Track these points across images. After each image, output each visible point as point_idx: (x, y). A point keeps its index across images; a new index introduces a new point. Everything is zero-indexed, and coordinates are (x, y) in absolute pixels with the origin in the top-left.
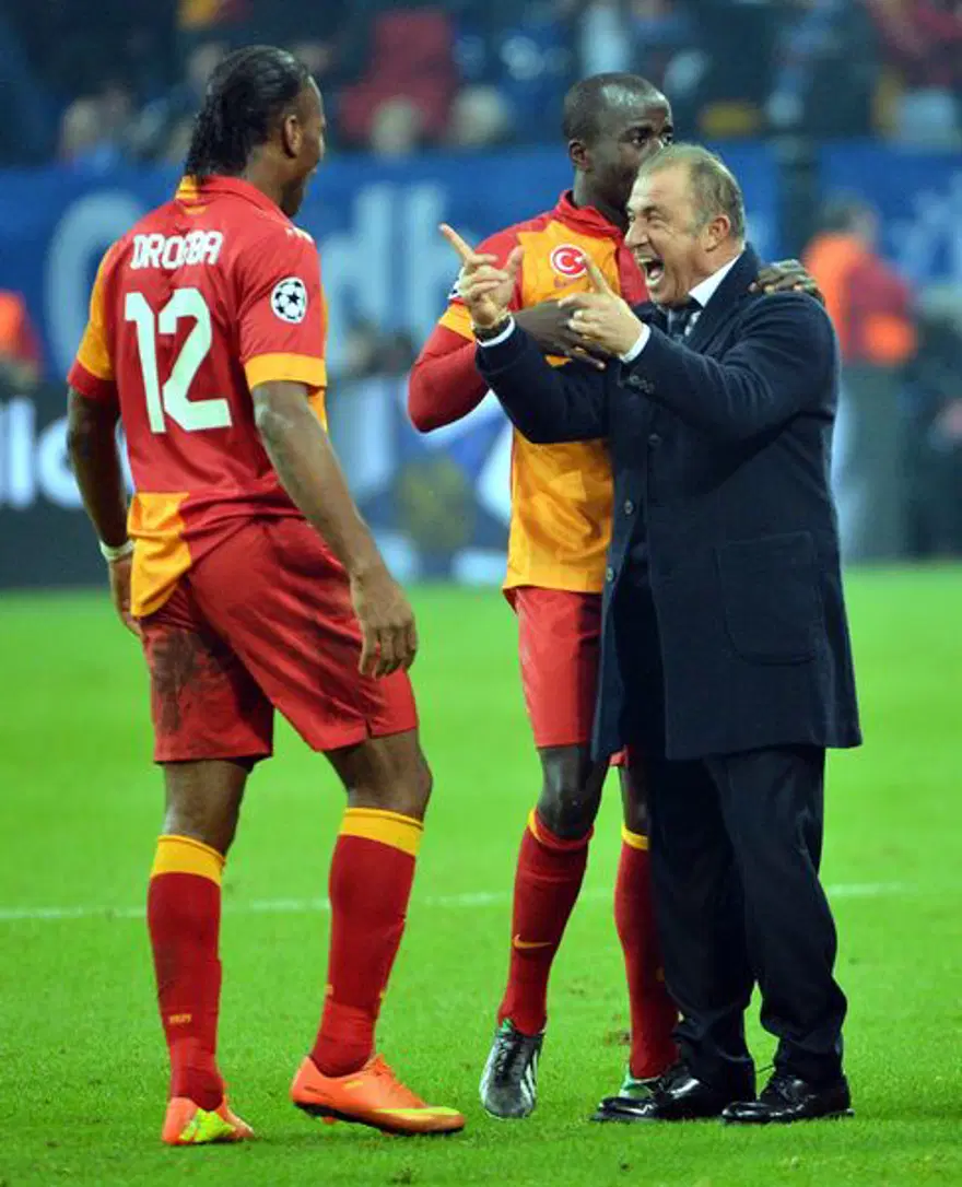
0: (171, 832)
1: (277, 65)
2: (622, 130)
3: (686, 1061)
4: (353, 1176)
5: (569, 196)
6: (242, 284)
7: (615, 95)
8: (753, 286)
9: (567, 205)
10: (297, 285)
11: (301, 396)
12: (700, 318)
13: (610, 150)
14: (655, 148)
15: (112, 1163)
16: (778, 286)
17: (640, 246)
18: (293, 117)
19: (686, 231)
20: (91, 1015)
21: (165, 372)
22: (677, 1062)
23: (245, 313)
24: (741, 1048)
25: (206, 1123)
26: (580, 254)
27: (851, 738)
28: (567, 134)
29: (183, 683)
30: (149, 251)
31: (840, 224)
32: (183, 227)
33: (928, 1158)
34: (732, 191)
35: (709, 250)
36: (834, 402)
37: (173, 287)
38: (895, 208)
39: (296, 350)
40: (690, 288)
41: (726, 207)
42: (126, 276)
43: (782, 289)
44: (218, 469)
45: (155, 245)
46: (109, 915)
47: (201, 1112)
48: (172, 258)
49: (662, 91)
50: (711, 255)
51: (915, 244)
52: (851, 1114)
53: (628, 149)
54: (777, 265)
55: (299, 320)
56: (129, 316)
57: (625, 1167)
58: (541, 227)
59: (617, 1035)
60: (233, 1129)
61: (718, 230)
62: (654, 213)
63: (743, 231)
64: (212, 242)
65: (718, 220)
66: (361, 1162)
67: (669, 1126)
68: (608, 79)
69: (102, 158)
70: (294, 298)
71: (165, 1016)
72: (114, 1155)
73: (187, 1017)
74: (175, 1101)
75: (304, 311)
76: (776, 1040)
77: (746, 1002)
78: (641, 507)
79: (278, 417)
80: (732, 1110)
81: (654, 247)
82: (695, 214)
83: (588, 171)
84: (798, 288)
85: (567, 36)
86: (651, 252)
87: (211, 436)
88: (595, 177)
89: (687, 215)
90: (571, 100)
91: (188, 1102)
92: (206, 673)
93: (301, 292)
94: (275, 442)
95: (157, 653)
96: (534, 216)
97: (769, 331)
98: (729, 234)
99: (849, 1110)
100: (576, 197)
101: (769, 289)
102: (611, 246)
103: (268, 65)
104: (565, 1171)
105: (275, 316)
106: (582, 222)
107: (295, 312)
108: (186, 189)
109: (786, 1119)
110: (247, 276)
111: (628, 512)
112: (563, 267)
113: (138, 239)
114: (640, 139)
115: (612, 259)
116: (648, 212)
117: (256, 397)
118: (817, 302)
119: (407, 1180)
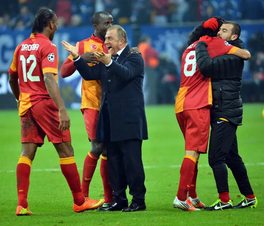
0: (23, 156)
1: (49, 12)
2: (104, 22)
3: (115, 200)
4: (52, 222)
5: (94, 35)
6: (42, 54)
7: (103, 16)
8: (129, 52)
9: (93, 36)
10: (53, 54)
11: (53, 75)
12: (118, 58)
13: (102, 26)
14: (110, 26)
15: (6, 219)
16: (133, 52)
17: (107, 44)
18: (52, 22)
19: (116, 41)
20: (2, 191)
21: (27, 70)
22: (113, 200)
23: (43, 59)
24: (125, 197)
25: (24, 211)
26: (96, 46)
27: (146, 138)
28: (93, 23)
29: (28, 128)
30: (25, 47)
31: (144, 41)
32: (31, 43)
33: (161, 218)
34: (125, 34)
35: (120, 45)
36: (144, 74)
37: (29, 54)
38: (155, 38)
39: (52, 67)
40: (117, 52)
41: (124, 37)
42: (20, 52)
43: (134, 52)
44: (37, 89)
46: (5, 172)
47: (23, 208)
48: (29, 49)
49: (111, 15)
50: (121, 46)
51: (158, 44)
52: (146, 210)
53: (105, 26)
54: (133, 48)
55: (53, 61)
56: (21, 60)
57: (103, 220)
58: (88, 40)
59: (102, 195)
60: (29, 212)
61: (122, 41)
62: (110, 38)
63: (127, 42)
64: (37, 46)
65: (122, 40)
66: (53, 219)
68: (101, 12)
70: (52, 57)
71: (18, 190)
72: (6, 217)
74: (18, 206)
75: (54, 59)
76: (132, 196)
77: (126, 188)
78: (107, 94)
79: (48, 79)
80: (124, 209)
81: (110, 44)
82: (118, 38)
83: (97, 30)
84: (137, 52)
85: (92, 5)
87: (36, 83)
88: (98, 31)
89: (116, 38)
90: (94, 16)
91: (21, 206)
92: (33, 127)
93: (53, 56)
94: (47, 84)
95: (23, 122)
96: (87, 38)
97: (132, 60)
98: (124, 42)
99: (146, 209)
100: (95, 35)
101: (132, 52)
102: (102, 45)
103: (47, 12)
104: (92, 221)
105: (48, 60)
106: (96, 40)
107: (52, 60)
108: (32, 36)
109: (134, 211)
110: (43, 53)
111: (104, 94)
112: (92, 48)
113: (23, 45)
114: (107, 24)
115: (102, 47)
116: (109, 38)
117: (44, 75)
118: (141, 55)
119: (62, 222)
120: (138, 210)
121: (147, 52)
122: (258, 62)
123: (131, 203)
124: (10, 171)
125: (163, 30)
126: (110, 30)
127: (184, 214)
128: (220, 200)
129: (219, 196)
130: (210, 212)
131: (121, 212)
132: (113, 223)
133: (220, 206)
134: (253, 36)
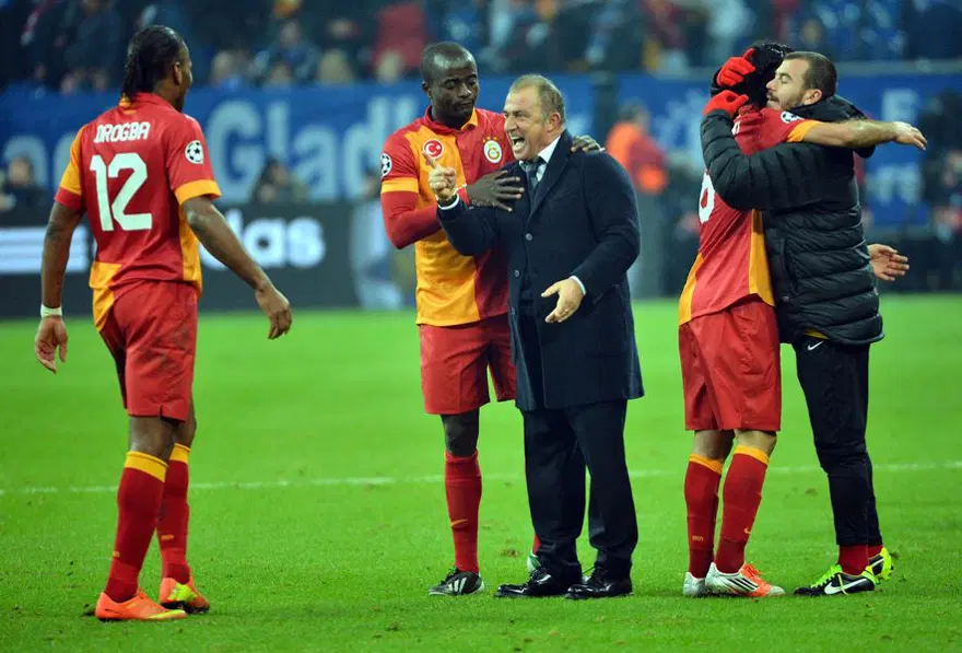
2: (443, 80)
5: (430, 112)
8: (573, 149)
9: (428, 117)
10: (198, 144)
12: (545, 168)
17: (512, 131)
18: (178, 63)
19: (537, 122)
21: (113, 196)
23: (171, 162)
26: (439, 144)
30: (104, 133)
31: (629, 118)
32: (122, 120)
34: (559, 99)
35: (548, 131)
38: (658, 110)
40: (539, 152)
41: (557, 108)
42: (92, 148)
45: (108, 130)
46: (237, 487)
47: (179, 585)
48: (116, 136)
50: (549, 134)
51: (667, 128)
54: (584, 138)
56: (93, 168)
59: (508, 551)
61: (553, 120)
62: (520, 114)
63: (565, 121)
64: (145, 128)
65: (554, 116)
67: (536, 600)
69: (233, 82)
70: (197, 151)
71: (160, 535)
73: (172, 537)
75: (203, 157)
76: (596, 550)
81: (520, 131)
82: (542, 113)
85: (483, 17)
86: (519, 133)
89: (537, 113)
91: (172, 580)
93: (200, 148)
98: (559, 124)
101: (585, 149)
104: (480, 624)
105: (189, 161)
107: (199, 158)
111: (517, 276)
112: (429, 151)
113: (100, 127)
116: (517, 114)
119: (395, 629)
120: (610, 594)
121: (635, 150)
122: (948, 179)
123: (592, 571)
124: (249, 485)
125: (679, 90)
126: (518, 89)
127: (740, 606)
128: (839, 569)
129: (838, 554)
130: (812, 601)
131: (561, 599)
132: (540, 630)
133: (839, 585)
134: (935, 106)
